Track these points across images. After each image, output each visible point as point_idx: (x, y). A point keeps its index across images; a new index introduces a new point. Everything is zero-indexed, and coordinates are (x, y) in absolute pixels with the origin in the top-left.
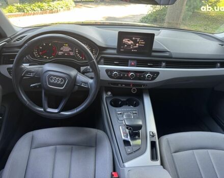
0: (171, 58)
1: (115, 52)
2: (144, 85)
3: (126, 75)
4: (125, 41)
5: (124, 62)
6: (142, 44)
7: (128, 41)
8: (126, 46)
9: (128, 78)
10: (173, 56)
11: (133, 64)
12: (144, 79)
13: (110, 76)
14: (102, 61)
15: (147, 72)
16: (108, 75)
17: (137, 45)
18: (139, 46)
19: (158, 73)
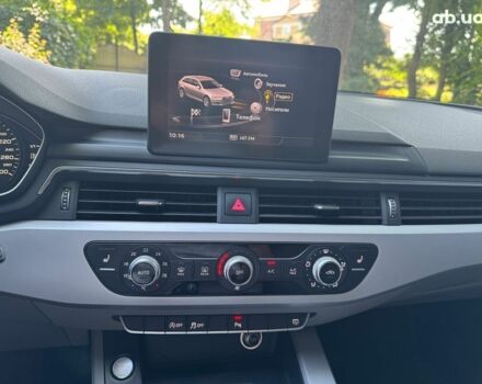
0: (423, 174)
1: (139, 146)
2: (302, 316)
3: (205, 271)
4: (190, 85)
5: (193, 202)
6: (280, 104)
7: (207, 85)
8: (195, 112)
9: (216, 285)
10: (432, 166)
11: (238, 206)
12: (302, 285)
13: (114, 282)
14: (67, 196)
15: (315, 249)
16: (101, 276)
17: (256, 106)
18: (262, 113)
19: (368, 252)
